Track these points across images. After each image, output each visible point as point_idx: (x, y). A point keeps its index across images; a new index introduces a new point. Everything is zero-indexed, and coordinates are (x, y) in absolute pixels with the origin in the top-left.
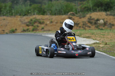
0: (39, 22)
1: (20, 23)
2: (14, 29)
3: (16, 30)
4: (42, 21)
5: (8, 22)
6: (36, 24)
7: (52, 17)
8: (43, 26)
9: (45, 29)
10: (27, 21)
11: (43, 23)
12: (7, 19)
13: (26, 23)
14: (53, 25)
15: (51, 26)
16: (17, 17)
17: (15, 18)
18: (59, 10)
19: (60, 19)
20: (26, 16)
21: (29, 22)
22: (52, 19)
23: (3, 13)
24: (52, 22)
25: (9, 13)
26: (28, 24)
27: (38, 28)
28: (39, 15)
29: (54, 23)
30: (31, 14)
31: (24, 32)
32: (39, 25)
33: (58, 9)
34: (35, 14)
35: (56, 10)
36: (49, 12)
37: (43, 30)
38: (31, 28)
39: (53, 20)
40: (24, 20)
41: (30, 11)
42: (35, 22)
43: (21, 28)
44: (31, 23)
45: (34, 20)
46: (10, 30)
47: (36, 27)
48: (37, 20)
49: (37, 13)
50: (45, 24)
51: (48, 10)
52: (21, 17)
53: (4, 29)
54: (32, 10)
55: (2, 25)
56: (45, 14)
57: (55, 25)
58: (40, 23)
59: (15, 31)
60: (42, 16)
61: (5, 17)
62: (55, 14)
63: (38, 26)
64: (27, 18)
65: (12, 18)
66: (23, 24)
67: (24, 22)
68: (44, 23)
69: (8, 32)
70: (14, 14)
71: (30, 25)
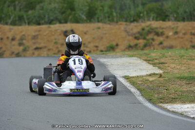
0: (155, 32)
1: (124, 34)
2: (114, 43)
3: (117, 45)
4: (161, 31)
5: (105, 32)
6: (150, 36)
7: (177, 24)
8: (161, 39)
9: (165, 44)
10: (135, 30)
11: (162, 34)
12: (103, 28)
13: (134, 34)
14: (179, 37)
15: (176, 38)
16: (121, 24)
17: (117, 27)
18: (190, 12)
19: (190, 28)
20: (135, 22)
21: (139, 33)
22: (177, 27)
23: (98, 18)
24: (176, 33)
25: (109, 17)
26: (137, 35)
27: (154, 43)
28: (157, 20)
29: (181, 35)
30: (144, 20)
31: (130, 49)
32: (155, 37)
33: (187, 10)
34: (151, 19)
35: (185, 12)
36: (174, 16)
37: (161, 46)
38: (142, 42)
39: (178, 30)
40: (132, 29)
41: (142, 15)
42: (149, 32)
43: (126, 43)
44: (141, 35)
45: (147, 29)
46: (108, 45)
47: (151, 41)
48: (152, 29)
49: (154, 17)
50: (164, 36)
51: (171, 13)
52: (126, 25)
53: (97, 44)
54: (145, 13)
55: (94, 38)
56: (167, 20)
57: (182, 38)
58: (157, 34)
59: (116, 47)
60: (161, 22)
61: (100, 25)
62: (184, 20)
63: (153, 40)
64: (136, 26)
65: (112, 26)
66: (129, 35)
67: (131, 32)
68: (164, 34)
69: (104, 50)
70: (115, 19)
71: (141, 37)
